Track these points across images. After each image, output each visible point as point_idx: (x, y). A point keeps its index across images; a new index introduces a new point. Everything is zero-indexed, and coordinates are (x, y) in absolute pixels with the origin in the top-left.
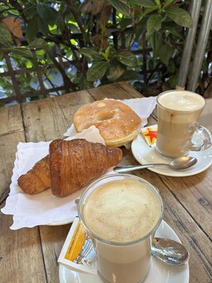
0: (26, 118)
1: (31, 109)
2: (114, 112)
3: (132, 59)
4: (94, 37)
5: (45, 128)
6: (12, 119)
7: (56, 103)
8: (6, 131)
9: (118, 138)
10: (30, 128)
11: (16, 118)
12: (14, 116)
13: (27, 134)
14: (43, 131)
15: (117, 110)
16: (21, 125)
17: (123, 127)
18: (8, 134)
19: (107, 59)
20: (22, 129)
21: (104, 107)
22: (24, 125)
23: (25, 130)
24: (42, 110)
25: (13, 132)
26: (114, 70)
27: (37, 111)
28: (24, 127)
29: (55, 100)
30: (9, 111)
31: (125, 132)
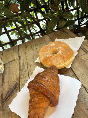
0: (20, 52)
1: (22, 47)
2: (59, 49)
3: (70, 15)
4: (52, 5)
5: (28, 58)
6: (14, 53)
7: (34, 43)
8: (11, 60)
9: (61, 64)
10: (21, 57)
11: (16, 53)
12: (15, 52)
13: (20, 61)
14: (27, 59)
15: (60, 48)
16: (18, 56)
17: (63, 58)
18: (12, 61)
19: (57, 17)
20: (18, 59)
21: (54, 46)
22: (19, 56)
23: (19, 59)
24: (27, 47)
25: (14, 60)
26: (61, 22)
27: (25, 48)
28: (19, 57)
29: (33, 41)
30: (14, 49)
31: (64, 61)
